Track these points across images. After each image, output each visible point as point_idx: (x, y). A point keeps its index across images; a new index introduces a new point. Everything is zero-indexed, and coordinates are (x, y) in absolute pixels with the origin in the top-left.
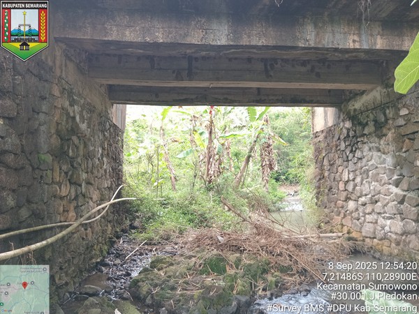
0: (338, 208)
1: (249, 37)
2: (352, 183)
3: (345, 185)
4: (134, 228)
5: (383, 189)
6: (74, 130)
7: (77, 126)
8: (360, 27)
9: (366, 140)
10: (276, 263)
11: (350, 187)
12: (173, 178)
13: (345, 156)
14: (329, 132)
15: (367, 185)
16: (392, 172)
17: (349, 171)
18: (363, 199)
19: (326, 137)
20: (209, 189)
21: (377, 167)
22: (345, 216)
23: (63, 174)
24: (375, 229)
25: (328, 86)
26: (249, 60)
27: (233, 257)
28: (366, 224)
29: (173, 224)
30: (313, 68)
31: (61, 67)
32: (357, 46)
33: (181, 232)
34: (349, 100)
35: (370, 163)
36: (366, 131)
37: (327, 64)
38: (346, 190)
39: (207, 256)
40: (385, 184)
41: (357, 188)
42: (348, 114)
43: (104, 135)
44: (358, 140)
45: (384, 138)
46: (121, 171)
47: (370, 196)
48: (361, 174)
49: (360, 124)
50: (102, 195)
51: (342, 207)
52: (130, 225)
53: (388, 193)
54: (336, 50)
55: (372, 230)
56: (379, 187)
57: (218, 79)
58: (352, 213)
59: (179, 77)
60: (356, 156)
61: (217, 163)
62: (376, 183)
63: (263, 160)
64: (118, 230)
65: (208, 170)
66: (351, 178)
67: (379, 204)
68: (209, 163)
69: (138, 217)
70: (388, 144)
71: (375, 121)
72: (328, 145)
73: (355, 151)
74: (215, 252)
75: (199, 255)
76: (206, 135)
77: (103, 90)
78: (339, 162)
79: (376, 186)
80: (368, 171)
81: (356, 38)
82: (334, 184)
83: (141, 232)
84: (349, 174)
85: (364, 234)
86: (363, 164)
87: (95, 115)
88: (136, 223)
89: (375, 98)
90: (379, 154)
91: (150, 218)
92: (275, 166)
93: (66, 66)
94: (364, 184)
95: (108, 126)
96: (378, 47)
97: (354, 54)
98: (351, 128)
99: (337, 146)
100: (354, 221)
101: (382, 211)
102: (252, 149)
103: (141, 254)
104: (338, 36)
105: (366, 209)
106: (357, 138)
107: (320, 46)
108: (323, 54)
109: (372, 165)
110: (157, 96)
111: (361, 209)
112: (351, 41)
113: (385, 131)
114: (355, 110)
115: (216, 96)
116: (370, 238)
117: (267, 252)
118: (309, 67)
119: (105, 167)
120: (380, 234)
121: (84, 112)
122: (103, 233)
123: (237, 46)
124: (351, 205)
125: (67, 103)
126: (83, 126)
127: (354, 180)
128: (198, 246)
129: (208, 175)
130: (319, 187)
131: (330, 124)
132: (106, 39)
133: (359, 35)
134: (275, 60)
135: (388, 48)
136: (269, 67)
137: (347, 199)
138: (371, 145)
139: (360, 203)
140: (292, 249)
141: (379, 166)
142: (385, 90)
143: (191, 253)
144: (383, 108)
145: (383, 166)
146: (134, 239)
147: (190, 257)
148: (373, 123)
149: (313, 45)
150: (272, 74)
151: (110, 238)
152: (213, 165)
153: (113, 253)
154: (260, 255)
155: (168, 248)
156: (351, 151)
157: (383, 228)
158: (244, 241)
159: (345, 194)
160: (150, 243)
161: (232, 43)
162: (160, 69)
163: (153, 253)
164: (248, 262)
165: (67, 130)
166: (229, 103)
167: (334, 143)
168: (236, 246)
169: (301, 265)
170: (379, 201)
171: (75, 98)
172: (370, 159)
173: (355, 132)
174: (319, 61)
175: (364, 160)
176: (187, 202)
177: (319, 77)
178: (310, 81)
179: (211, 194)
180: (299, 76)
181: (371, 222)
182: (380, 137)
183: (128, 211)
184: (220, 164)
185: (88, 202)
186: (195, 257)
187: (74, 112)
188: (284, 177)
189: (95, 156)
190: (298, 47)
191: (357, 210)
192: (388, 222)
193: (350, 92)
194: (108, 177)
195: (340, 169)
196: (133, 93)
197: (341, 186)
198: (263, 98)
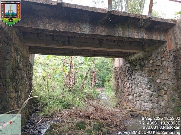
0: (125, 98)
1: (98, 31)
2: (131, 88)
3: (128, 89)
4: (38, 110)
5: (144, 91)
6: (17, 67)
7: (19, 65)
8: (138, 30)
9: (136, 72)
10: (105, 123)
11: (130, 90)
12: (53, 86)
13: (127, 77)
14: (121, 68)
15: (137, 89)
16: (147, 84)
17: (129, 83)
18: (135, 95)
19: (119, 70)
20: (70, 91)
21: (141, 82)
22: (128, 101)
23: (13, 87)
24: (141, 107)
25: (123, 51)
26: (93, 39)
27: (88, 121)
28: (137, 105)
29: (56, 107)
30: (118, 43)
31: (14, 39)
32: (137, 37)
33: (60, 111)
34: (129, 56)
35: (138, 81)
36: (136, 68)
37: (123, 42)
38: (128, 91)
39: (77, 122)
40: (144, 89)
41: (133, 90)
42: (129, 61)
43: (27, 68)
44: (133, 71)
45: (144, 71)
46: (32, 84)
47: (138, 94)
48: (134, 85)
49: (134, 65)
50: (26, 96)
51: (127, 98)
52: (36, 109)
53: (146, 93)
54: (130, 38)
55: (139, 107)
56: (142, 90)
57: (81, 46)
58: (131, 100)
59: (64, 44)
60: (132, 77)
61: (73, 80)
62: (141, 89)
63: (91, 78)
64: (30, 111)
65: (69, 83)
66: (130, 87)
67: (142, 97)
68: (70, 80)
69: (39, 105)
70: (145, 73)
71: (140, 64)
72: (121, 73)
73: (132, 76)
74: (80, 120)
75: (72, 122)
76: (69, 67)
77: (27, 48)
78: (125, 80)
79: (141, 90)
80: (137, 84)
81: (137, 34)
82: (123, 89)
83: (41, 112)
84: (129, 85)
85: (136, 109)
86: (135, 81)
87: (24, 59)
88: (38, 108)
89: (140, 56)
90: (142, 77)
91: (45, 105)
92: (96, 81)
93: (16, 38)
94: (136, 89)
95: (28, 64)
96: (144, 38)
97: (136, 40)
98: (130, 67)
99: (124, 74)
100: (132, 103)
101: (143, 100)
102: (87, 74)
103: (43, 122)
104: (131, 33)
105: (137, 98)
106: (132, 71)
107: (124, 36)
108: (124, 39)
109: (139, 81)
110: (51, 51)
111: (135, 99)
112: (135, 35)
113: (144, 68)
114: (132, 60)
115: (77, 52)
116: (139, 110)
117: (101, 118)
118: (116, 43)
119: (27, 83)
120: (143, 109)
121: (21, 58)
122: (25, 113)
123: (93, 34)
124: (131, 97)
125: (16, 55)
126: (21, 65)
127: (131, 87)
128: (71, 118)
129: (69, 85)
130: (117, 90)
131: (121, 64)
132: (38, 28)
133: (138, 33)
134: (103, 40)
135: (148, 38)
136: (101, 42)
137: (129, 95)
138: (138, 74)
139: (134, 96)
140: (111, 117)
141: (142, 82)
142: (144, 53)
143: (68, 121)
144: (143, 60)
145: (143, 82)
146: (38, 115)
147: (69, 123)
148: (139, 65)
149: (121, 36)
150: (102, 45)
151: (28, 116)
152: (72, 80)
153: (29, 123)
154: (99, 120)
155: (55, 119)
156: (130, 76)
157: (144, 106)
158: (91, 114)
159: (128, 92)
160: (46, 117)
161: (91, 33)
162: (56, 41)
163: (49, 122)
164: (94, 123)
165: (15, 67)
166: (83, 55)
167: (123, 72)
168: (88, 116)
169: (116, 123)
170: (142, 95)
171: (18, 52)
172: (138, 79)
173: (132, 68)
174: (120, 41)
175: (136, 79)
176: (61, 97)
177: (120, 47)
178: (117, 48)
179: (71, 93)
180: (112, 46)
181: (139, 104)
182: (142, 71)
183: (34, 102)
184: (75, 80)
185: (21, 100)
186: (71, 122)
187: (18, 58)
188: (98, 85)
189: (24, 78)
190: (116, 36)
191: (133, 99)
192: (146, 104)
193: (130, 53)
194: (28, 87)
195: (126, 83)
196: (40, 50)
197: (126, 89)
198: (96, 54)
